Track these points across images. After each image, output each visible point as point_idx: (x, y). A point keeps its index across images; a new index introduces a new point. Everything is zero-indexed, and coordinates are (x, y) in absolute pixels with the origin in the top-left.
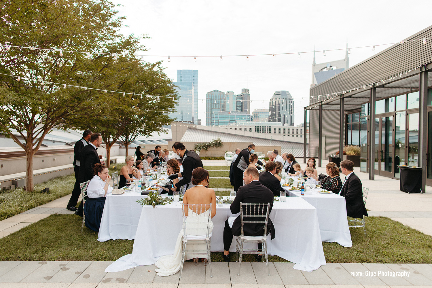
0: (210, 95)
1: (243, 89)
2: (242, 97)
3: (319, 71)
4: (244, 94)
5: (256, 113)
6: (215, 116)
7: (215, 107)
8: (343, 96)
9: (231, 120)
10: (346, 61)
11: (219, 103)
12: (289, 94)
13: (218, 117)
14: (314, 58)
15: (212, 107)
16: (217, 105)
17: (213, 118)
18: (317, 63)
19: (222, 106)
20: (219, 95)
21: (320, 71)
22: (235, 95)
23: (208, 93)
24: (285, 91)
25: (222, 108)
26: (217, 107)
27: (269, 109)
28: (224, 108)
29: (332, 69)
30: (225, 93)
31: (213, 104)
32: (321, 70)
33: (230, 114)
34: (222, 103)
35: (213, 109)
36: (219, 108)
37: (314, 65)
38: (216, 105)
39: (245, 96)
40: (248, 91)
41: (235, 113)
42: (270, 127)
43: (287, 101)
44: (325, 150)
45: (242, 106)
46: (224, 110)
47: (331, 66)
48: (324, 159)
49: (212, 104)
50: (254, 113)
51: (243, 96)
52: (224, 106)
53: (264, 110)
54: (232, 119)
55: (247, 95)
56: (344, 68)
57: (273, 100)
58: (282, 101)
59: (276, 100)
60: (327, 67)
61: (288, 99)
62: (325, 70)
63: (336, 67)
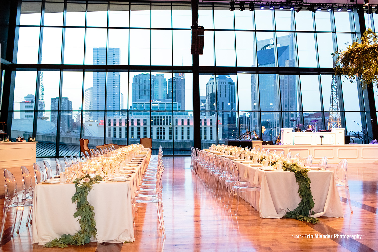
0: (138, 80)
2: (175, 82)
3: (261, 50)
4: (177, 77)
7: (143, 94)
10: (290, 37)
11: (149, 89)
20: (149, 80)
32: (263, 48)
36: (149, 94)
41: (158, 101)
45: (175, 92)
51: (175, 80)
54: (154, 109)
55: (181, 78)
56: (288, 45)
57: (209, 85)
58: (220, 86)
59: (212, 85)
60: (269, 45)
61: (227, 83)
62: (267, 48)
63: (279, 44)
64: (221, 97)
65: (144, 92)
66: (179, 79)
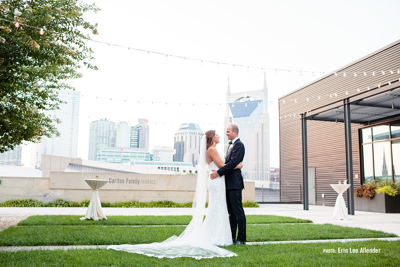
0: (96, 126)
1: (140, 119)
2: (139, 130)
3: (234, 102)
4: (141, 125)
5: (156, 151)
6: (101, 154)
7: (101, 142)
8: (348, 102)
9: (123, 160)
10: (264, 91)
11: (108, 136)
12: (199, 128)
13: (107, 154)
14: (229, 86)
15: (98, 142)
16: (105, 139)
17: (99, 155)
18: (232, 92)
19: (111, 140)
20: (108, 126)
21: (236, 102)
22: (130, 126)
23: (92, 122)
24: (194, 124)
25: (112, 143)
26: (104, 142)
27: (173, 146)
28: (114, 143)
29: (249, 100)
30: (117, 124)
31: (99, 137)
32: (237, 100)
33: (122, 151)
34: (112, 136)
35: (99, 143)
36: (107, 142)
37: (229, 94)
38: (103, 139)
39: (142, 129)
40: (147, 121)
41: (129, 150)
42: (178, 168)
43: (196, 136)
44: (315, 189)
45: (138, 140)
46: (113, 146)
47: (248, 96)
48: (315, 203)
49: (97, 137)
50: (154, 151)
51: (139, 128)
52: (114, 140)
53: (167, 147)
54: (124, 158)
55: (145, 126)
56: (262, 99)
57: (178, 134)
58: (190, 137)
59: (182, 135)
60: (243, 98)
61: (197, 134)
62: (241, 101)
63: (253, 98)
64: (191, 148)
65: (101, 139)
66: (143, 127)
